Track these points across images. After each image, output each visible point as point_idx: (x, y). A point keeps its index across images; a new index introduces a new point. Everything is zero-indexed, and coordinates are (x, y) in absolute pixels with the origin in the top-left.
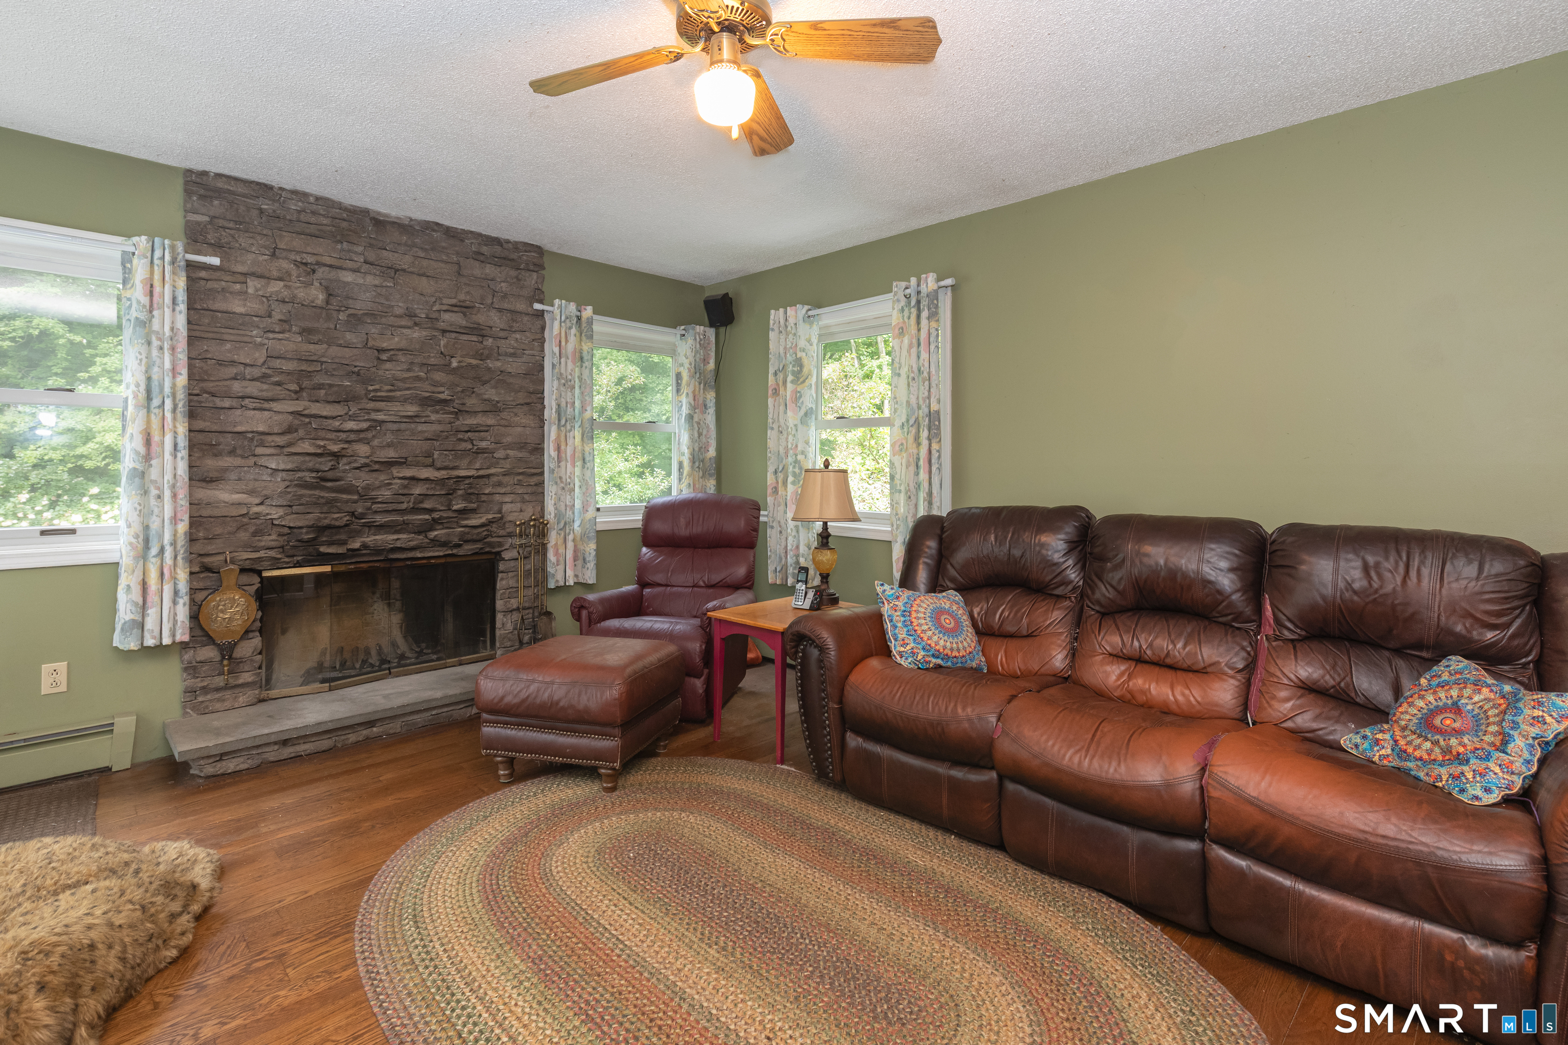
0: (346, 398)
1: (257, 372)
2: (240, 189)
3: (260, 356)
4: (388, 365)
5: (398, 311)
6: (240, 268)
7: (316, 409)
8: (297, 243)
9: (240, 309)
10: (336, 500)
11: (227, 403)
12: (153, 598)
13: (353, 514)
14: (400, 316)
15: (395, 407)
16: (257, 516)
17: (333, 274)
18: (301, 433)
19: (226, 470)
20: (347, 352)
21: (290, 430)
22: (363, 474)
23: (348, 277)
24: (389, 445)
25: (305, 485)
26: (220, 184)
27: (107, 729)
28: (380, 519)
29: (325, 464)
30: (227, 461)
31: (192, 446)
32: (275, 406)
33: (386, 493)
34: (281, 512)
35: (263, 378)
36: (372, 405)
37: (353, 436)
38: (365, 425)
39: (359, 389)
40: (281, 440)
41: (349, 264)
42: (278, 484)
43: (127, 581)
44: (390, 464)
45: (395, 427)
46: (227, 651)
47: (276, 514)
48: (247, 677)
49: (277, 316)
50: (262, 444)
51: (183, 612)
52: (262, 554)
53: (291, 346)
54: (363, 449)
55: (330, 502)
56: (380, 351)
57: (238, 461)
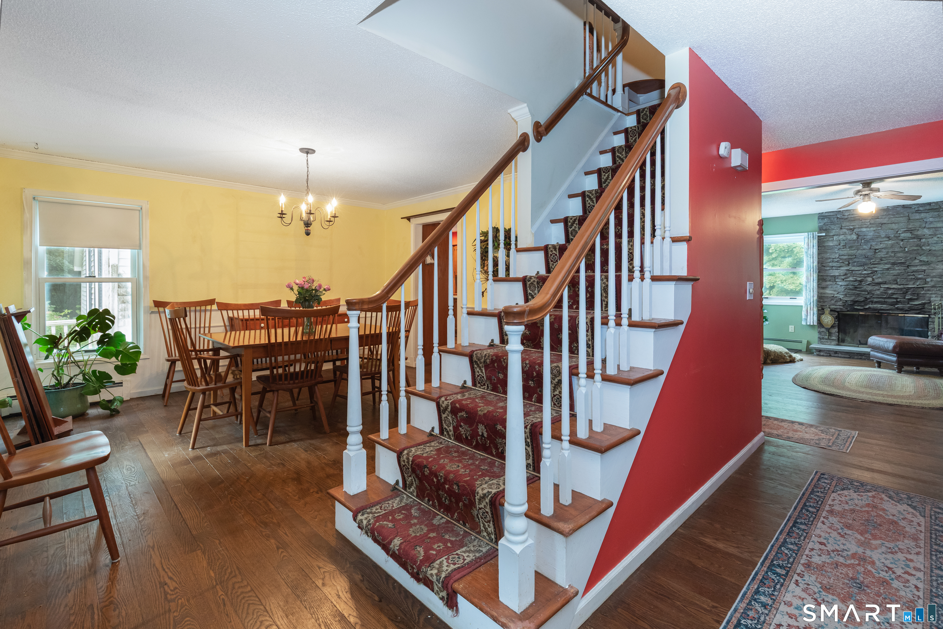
0: (864, 265)
1: (836, 260)
2: (832, 214)
3: (837, 256)
4: (879, 253)
5: (883, 236)
6: (832, 234)
7: (853, 268)
8: (848, 224)
9: (832, 245)
10: (860, 294)
11: (828, 268)
12: (809, 314)
13: (866, 298)
14: (883, 238)
15: (882, 266)
16: (836, 297)
17: (859, 230)
18: (849, 275)
19: (828, 285)
20: (864, 251)
21: (846, 274)
22: (869, 287)
23: (864, 230)
24: (879, 278)
25: (851, 289)
26: (826, 214)
27: (801, 342)
28: (875, 300)
29: (856, 284)
30: (828, 283)
31: (819, 280)
32: (842, 268)
33: (878, 292)
34: (843, 296)
35: (837, 262)
36: (873, 266)
37: (866, 275)
38: (870, 272)
39: (868, 262)
40: (843, 277)
41: (865, 226)
42: (842, 289)
43: (804, 309)
44: (879, 284)
45: (882, 272)
46: (828, 330)
47: (841, 297)
48: (834, 338)
49: (842, 244)
50: (838, 279)
51: (815, 318)
52: (838, 307)
53: (846, 252)
54: (870, 279)
55: (858, 294)
56: (876, 250)
57: (831, 283)
